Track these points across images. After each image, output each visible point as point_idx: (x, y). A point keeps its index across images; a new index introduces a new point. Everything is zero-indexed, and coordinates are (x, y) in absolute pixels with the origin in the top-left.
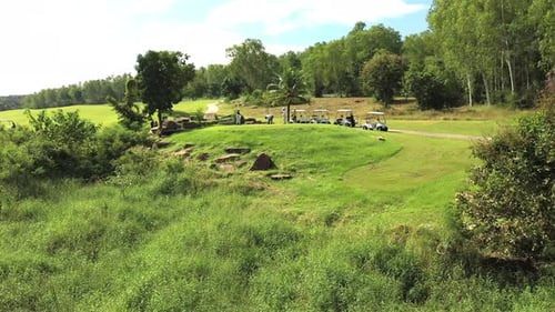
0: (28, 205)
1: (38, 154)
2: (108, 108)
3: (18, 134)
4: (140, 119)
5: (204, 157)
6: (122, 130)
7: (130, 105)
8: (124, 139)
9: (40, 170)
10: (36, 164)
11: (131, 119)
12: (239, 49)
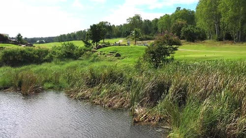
0: (62, 62)
1: (64, 52)
2: (81, 42)
3: (59, 48)
4: (90, 44)
5: (104, 54)
6: (85, 47)
7: (87, 40)
8: (85, 50)
9: (64, 56)
10: (64, 54)
11: (87, 44)
12: (131, 19)
